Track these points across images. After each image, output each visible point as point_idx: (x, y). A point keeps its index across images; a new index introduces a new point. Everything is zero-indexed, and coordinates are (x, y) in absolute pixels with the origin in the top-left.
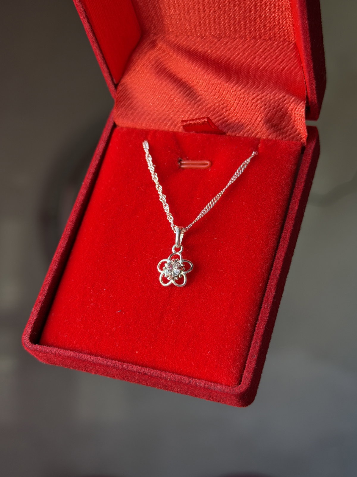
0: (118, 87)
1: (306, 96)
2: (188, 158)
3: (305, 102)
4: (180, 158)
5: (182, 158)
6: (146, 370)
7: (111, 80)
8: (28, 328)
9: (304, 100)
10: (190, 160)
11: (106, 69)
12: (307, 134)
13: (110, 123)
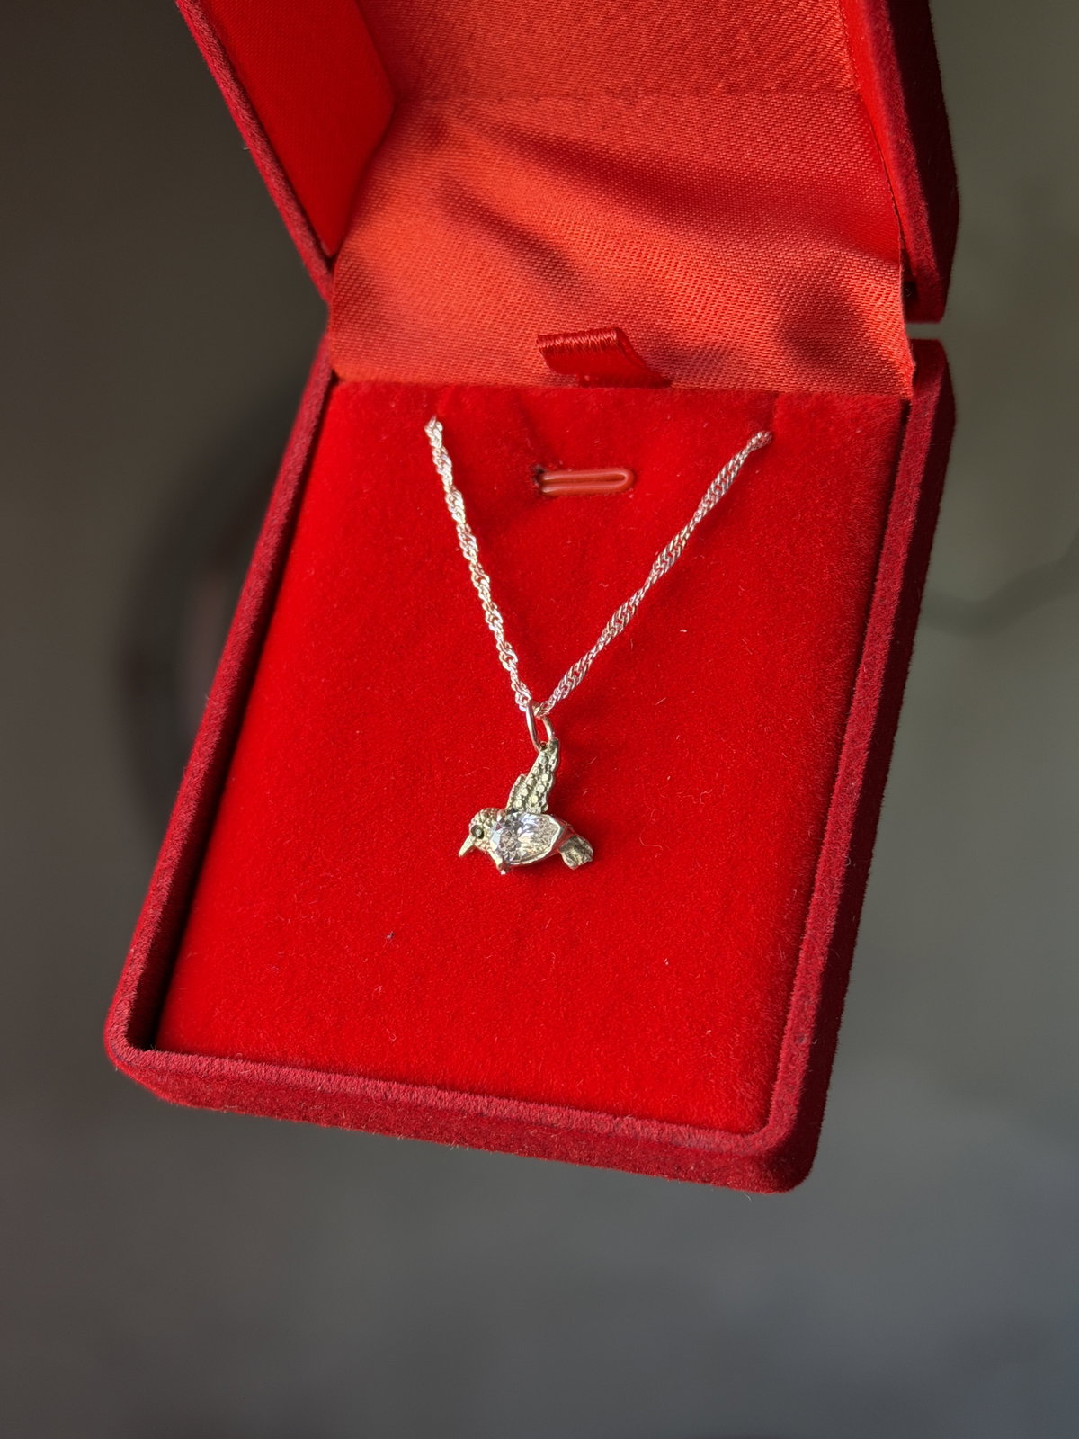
0: (336, 265)
1: (902, 250)
2: (561, 463)
3: (901, 269)
4: (538, 467)
5: (544, 464)
6: (480, 1103)
7: (314, 246)
8: (122, 1004)
9: (897, 261)
10: (570, 470)
11: (296, 214)
12: (912, 364)
13: (321, 375)
